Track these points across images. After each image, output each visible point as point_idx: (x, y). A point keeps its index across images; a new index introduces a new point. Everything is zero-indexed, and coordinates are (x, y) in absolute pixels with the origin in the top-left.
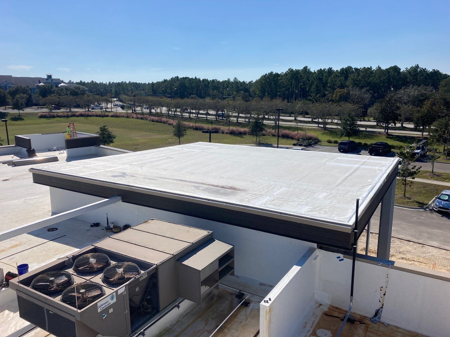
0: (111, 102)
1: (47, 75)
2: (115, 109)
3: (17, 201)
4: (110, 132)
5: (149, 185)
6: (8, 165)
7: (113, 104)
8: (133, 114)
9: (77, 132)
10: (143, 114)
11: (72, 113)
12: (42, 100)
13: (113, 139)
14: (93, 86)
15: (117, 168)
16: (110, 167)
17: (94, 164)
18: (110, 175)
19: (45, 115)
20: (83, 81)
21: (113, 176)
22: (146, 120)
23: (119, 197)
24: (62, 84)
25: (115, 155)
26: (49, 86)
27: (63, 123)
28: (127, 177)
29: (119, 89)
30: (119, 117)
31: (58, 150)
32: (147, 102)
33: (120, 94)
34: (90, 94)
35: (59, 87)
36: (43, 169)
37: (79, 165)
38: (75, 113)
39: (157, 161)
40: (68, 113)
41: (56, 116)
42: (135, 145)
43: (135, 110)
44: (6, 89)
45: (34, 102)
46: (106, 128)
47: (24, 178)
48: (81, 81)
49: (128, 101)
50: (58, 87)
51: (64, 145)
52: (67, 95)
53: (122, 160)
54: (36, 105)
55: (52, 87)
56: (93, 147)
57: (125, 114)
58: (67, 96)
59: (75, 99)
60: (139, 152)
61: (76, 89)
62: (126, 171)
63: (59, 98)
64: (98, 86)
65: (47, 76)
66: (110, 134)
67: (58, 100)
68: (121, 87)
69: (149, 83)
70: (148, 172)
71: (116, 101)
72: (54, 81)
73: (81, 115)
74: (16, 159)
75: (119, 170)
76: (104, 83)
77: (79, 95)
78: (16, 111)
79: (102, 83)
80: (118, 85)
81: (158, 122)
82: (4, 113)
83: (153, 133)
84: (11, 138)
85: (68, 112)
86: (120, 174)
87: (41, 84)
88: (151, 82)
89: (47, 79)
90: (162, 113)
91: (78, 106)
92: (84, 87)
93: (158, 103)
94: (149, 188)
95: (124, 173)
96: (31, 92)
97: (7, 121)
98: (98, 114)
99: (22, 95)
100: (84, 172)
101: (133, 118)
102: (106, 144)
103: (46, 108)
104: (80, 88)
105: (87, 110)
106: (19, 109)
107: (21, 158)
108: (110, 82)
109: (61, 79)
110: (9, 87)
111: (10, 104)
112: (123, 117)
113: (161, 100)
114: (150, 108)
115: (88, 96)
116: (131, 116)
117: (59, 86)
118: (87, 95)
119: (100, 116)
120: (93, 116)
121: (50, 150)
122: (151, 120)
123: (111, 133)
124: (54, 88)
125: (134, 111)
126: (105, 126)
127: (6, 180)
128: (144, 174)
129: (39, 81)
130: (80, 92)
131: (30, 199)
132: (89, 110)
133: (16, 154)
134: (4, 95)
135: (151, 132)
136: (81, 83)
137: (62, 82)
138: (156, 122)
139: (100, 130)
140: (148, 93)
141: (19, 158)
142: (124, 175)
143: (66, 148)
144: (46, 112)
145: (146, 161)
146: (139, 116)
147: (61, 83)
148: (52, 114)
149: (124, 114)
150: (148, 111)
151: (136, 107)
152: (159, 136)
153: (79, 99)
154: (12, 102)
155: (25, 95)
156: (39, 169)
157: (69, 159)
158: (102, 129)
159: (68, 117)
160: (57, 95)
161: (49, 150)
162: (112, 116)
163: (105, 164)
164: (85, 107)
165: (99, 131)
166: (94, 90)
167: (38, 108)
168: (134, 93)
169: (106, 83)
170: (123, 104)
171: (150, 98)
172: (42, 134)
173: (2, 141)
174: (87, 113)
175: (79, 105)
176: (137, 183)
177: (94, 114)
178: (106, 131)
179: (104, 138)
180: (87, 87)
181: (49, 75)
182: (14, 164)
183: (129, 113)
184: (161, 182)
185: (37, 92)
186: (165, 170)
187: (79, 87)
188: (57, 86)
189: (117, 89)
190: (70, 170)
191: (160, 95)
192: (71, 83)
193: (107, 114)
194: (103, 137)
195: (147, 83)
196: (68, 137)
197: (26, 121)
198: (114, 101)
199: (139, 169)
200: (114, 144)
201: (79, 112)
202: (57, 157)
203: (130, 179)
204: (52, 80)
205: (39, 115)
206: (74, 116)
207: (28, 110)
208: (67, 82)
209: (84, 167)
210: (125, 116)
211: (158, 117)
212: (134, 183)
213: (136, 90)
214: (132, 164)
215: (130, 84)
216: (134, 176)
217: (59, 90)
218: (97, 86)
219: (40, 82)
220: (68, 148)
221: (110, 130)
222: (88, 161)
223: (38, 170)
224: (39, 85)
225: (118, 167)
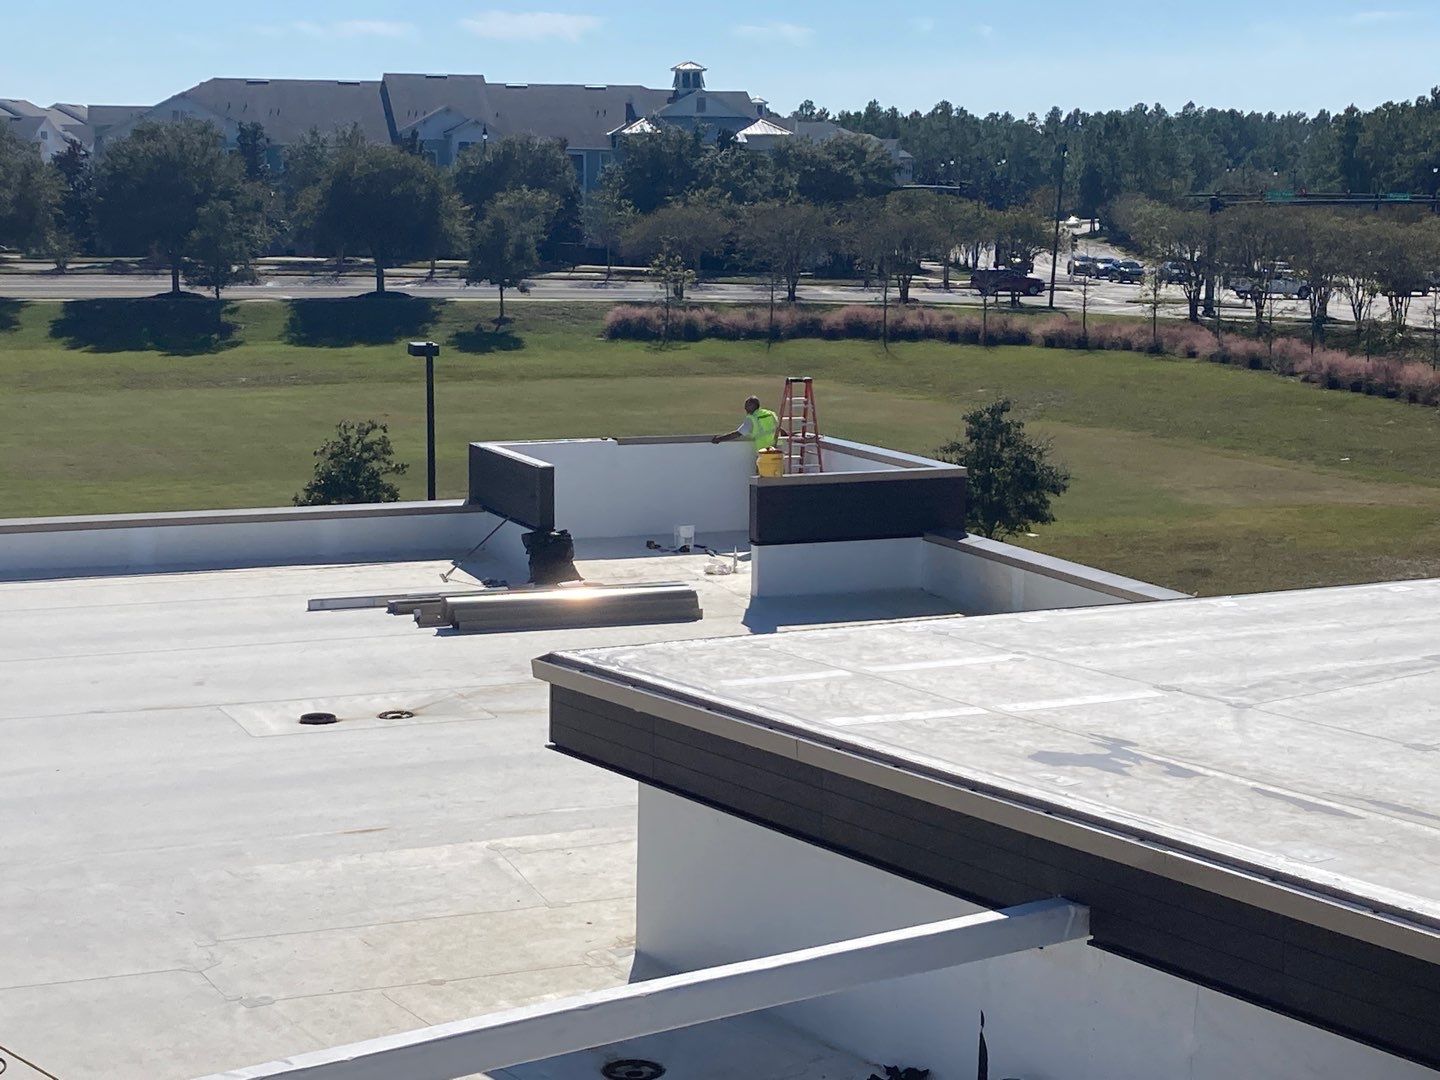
0: (1054, 246)
1: (677, 71)
2: (1077, 294)
3: (446, 851)
4: (1032, 451)
5: (1296, 853)
6: (417, 620)
7: (1065, 261)
8: (1191, 330)
9: (827, 439)
10: (1262, 329)
11: (799, 316)
12: (634, 229)
13: (1051, 497)
14: (945, 137)
15: (1069, 702)
16: (1028, 691)
17: (926, 658)
18: (1023, 743)
19: (643, 320)
20: (885, 107)
21: (1041, 757)
22: (1282, 373)
23: (1072, 909)
24: (759, 128)
25: (1065, 612)
26: (682, 141)
27: (742, 372)
28: (1137, 770)
29: (1113, 156)
30: (1100, 347)
31: (701, 548)
32: (1297, 247)
33: (1116, 189)
34: (926, 191)
35: (741, 145)
36: (615, 669)
37: (831, 662)
38: (817, 315)
39: (1356, 677)
40: (777, 314)
41: (703, 326)
42: (1198, 547)
43: (1210, 304)
44: (446, 161)
45: (591, 236)
46: (1006, 418)
47: (494, 714)
48: (873, 108)
49: (1166, 240)
50: (733, 143)
51: (740, 514)
52: (779, 193)
53: (1107, 646)
54: (597, 256)
55: (697, 150)
56: (918, 543)
57: (1141, 331)
58: (783, 205)
59: (828, 222)
60: (1226, 603)
61: (841, 157)
62: (1130, 732)
63: (732, 215)
64: (978, 135)
65: (677, 77)
66: (1033, 465)
67: (726, 227)
68: (1131, 145)
69: (1323, 115)
70: (1291, 750)
71: (1083, 236)
72: (711, 110)
73: (857, 329)
74: (459, 585)
75: (1085, 720)
76: (1019, 115)
77: (853, 197)
78: (485, 294)
79: (1007, 116)
80: (1107, 129)
81: (1370, 392)
82: (424, 303)
83: (1325, 469)
84: (452, 454)
85: (780, 307)
86: (1093, 750)
87: (636, 128)
88: (1337, 110)
89: (674, 97)
90: (1403, 328)
91: (839, 270)
92: (891, 145)
93: (1381, 259)
94: (1292, 873)
95: (1118, 745)
96: (580, 180)
97: (435, 351)
98: (962, 321)
99: (529, 195)
100: (855, 710)
101: (1192, 355)
102: (1000, 530)
103: (654, 277)
104: (864, 153)
105: (895, 293)
106: (505, 276)
107: (491, 584)
108: (1056, 112)
109: (755, 97)
110: (463, 145)
111: (456, 252)
112: (1127, 346)
113: (1401, 233)
114: (1315, 288)
115: (910, 205)
116: (1182, 345)
117: (741, 137)
118: (902, 200)
119: (971, 337)
120: (928, 334)
121: (654, 545)
122: (1315, 377)
123: (1035, 457)
124: (712, 153)
125: (1200, 310)
126: (1004, 408)
127: (399, 715)
128: (1256, 760)
129: (629, 107)
130: (858, 178)
131: (520, 850)
132: (904, 298)
133: (467, 557)
134: (434, 194)
135: (1312, 457)
136: (875, 120)
137: (762, 112)
138: (1356, 387)
139: (969, 433)
140: (1313, 181)
141: (476, 584)
142: (1114, 755)
143: (752, 542)
144: (652, 304)
145: (1276, 673)
146: (1238, 345)
147: (751, 122)
148: (682, 315)
149: (1133, 328)
150: (1303, 309)
151: (1218, 280)
152: (1370, 495)
153: (852, 226)
154: (472, 236)
155: (544, 196)
156: (590, 662)
157: (765, 614)
158: (984, 424)
159: (774, 334)
160: (721, 196)
161: (649, 544)
162: (1051, 342)
163: (993, 666)
164: (881, 275)
165: (963, 439)
166: (948, 166)
167: (609, 273)
168: (1212, 189)
169: (1032, 116)
170: (1131, 259)
171: (1328, 221)
172: (621, 443)
173: (400, 469)
174: (892, 315)
175: (850, 262)
176: (1205, 827)
177: (937, 319)
178: (1008, 443)
179: (986, 488)
180: (905, 144)
181: (686, 74)
182: (451, 619)
183: (1166, 322)
184: (1379, 840)
185: (610, 176)
186: (1417, 747)
187: (858, 143)
188: (726, 140)
189: (1103, 159)
190: (773, 688)
191: (1400, 197)
192: (808, 119)
193: (1018, 322)
194: (986, 483)
195: (1312, 115)
196: (771, 471)
197: (535, 357)
198: (1075, 237)
199: (1225, 722)
200: (1049, 529)
201: (843, 312)
202: (692, 595)
203: (1159, 789)
204: (704, 100)
205: (610, 317)
206: (811, 329)
207: (552, 290)
208: (785, 114)
209: (860, 677)
210: (1135, 345)
211: (1369, 353)
212: (1187, 823)
213: (1230, 162)
214: (1174, 683)
215: (1192, 120)
216: (1188, 774)
217: (737, 164)
218: (971, 138)
219: (632, 118)
220: (762, 540)
221: (1033, 431)
222: (886, 638)
223: (585, 668)
224: (626, 131)
225: (1078, 692)
